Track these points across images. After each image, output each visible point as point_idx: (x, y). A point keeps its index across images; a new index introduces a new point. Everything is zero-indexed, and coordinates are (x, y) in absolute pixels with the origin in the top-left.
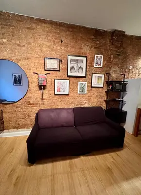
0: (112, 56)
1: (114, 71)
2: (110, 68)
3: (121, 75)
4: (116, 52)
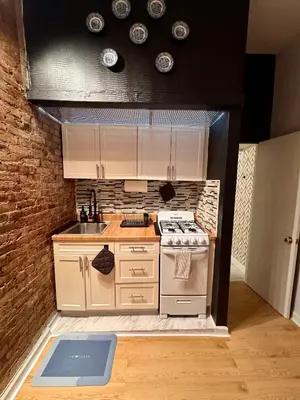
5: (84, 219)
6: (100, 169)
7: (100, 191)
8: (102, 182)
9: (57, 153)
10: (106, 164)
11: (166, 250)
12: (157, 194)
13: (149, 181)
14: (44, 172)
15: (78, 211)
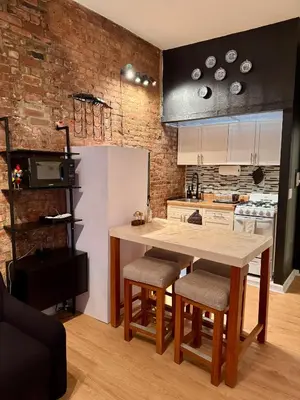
0: (12, 54)
1: (29, 113)
2: (14, 102)
3: (58, 129)
4: (29, 44)
5: (190, 196)
6: (201, 158)
7: (203, 175)
8: (205, 168)
9: (174, 148)
10: (204, 154)
11: (237, 217)
12: (251, 178)
13: (242, 166)
14: (166, 161)
15: (186, 190)
